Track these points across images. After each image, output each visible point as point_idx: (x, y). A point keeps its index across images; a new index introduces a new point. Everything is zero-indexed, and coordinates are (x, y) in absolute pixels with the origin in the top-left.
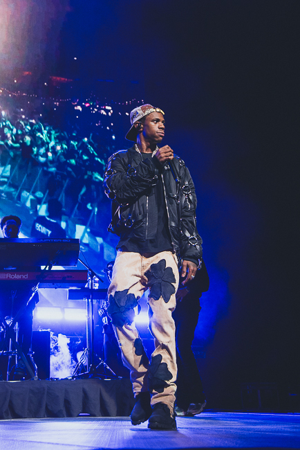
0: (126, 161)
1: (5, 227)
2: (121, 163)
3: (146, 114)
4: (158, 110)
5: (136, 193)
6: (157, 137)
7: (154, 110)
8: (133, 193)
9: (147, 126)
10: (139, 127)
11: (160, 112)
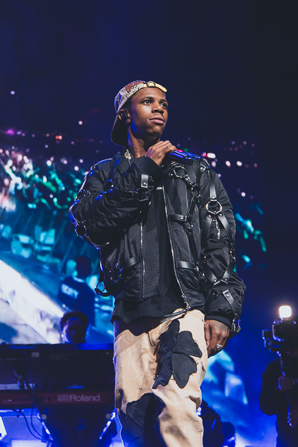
0: (107, 174)
1: (65, 328)
2: (100, 179)
3: (131, 93)
4: (151, 84)
5: (115, 220)
6: (150, 127)
7: (145, 85)
8: (110, 220)
9: (135, 113)
10: (125, 118)
11: (155, 87)
